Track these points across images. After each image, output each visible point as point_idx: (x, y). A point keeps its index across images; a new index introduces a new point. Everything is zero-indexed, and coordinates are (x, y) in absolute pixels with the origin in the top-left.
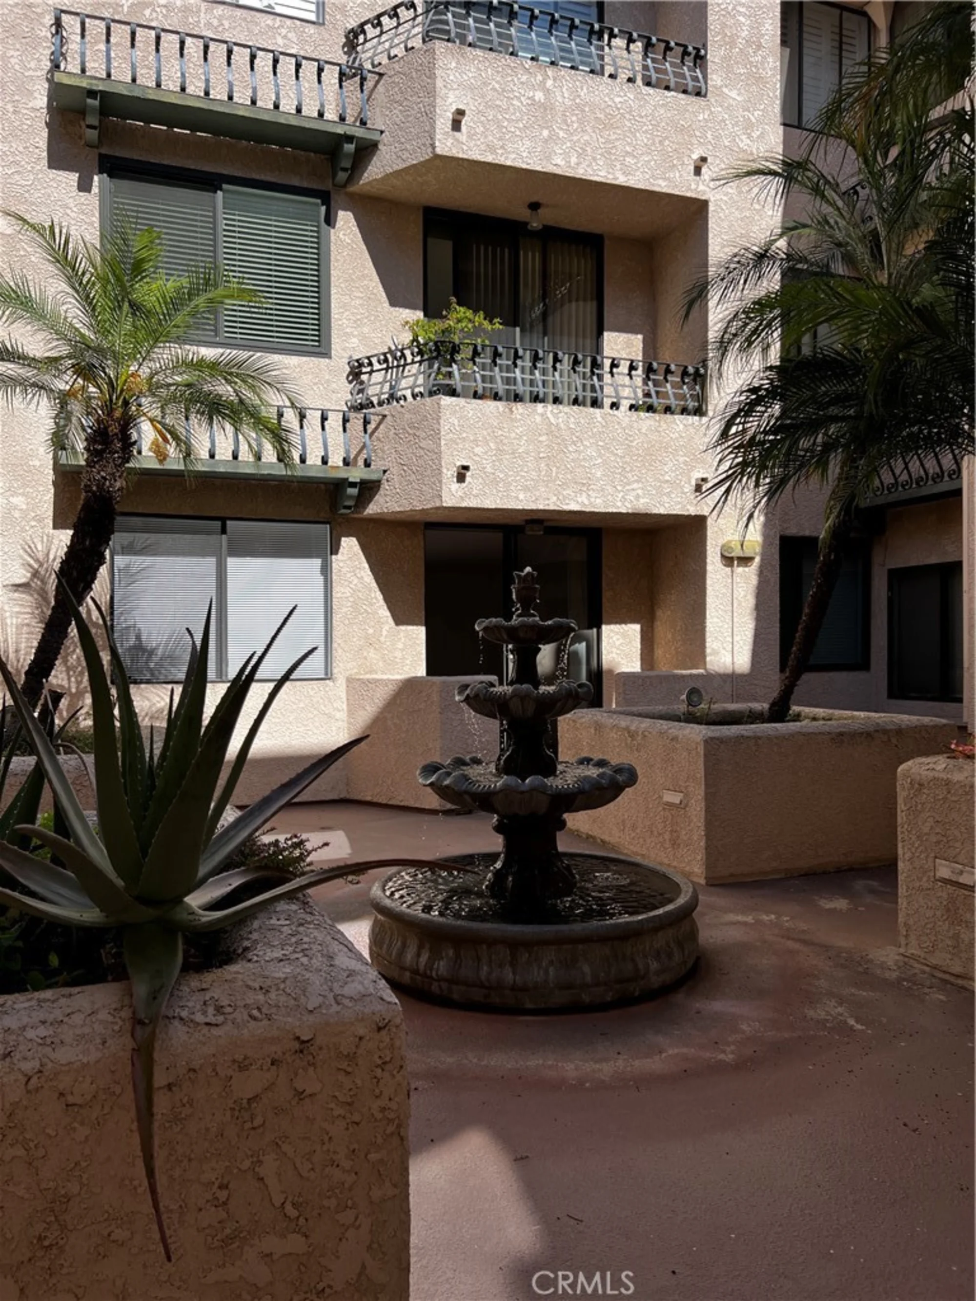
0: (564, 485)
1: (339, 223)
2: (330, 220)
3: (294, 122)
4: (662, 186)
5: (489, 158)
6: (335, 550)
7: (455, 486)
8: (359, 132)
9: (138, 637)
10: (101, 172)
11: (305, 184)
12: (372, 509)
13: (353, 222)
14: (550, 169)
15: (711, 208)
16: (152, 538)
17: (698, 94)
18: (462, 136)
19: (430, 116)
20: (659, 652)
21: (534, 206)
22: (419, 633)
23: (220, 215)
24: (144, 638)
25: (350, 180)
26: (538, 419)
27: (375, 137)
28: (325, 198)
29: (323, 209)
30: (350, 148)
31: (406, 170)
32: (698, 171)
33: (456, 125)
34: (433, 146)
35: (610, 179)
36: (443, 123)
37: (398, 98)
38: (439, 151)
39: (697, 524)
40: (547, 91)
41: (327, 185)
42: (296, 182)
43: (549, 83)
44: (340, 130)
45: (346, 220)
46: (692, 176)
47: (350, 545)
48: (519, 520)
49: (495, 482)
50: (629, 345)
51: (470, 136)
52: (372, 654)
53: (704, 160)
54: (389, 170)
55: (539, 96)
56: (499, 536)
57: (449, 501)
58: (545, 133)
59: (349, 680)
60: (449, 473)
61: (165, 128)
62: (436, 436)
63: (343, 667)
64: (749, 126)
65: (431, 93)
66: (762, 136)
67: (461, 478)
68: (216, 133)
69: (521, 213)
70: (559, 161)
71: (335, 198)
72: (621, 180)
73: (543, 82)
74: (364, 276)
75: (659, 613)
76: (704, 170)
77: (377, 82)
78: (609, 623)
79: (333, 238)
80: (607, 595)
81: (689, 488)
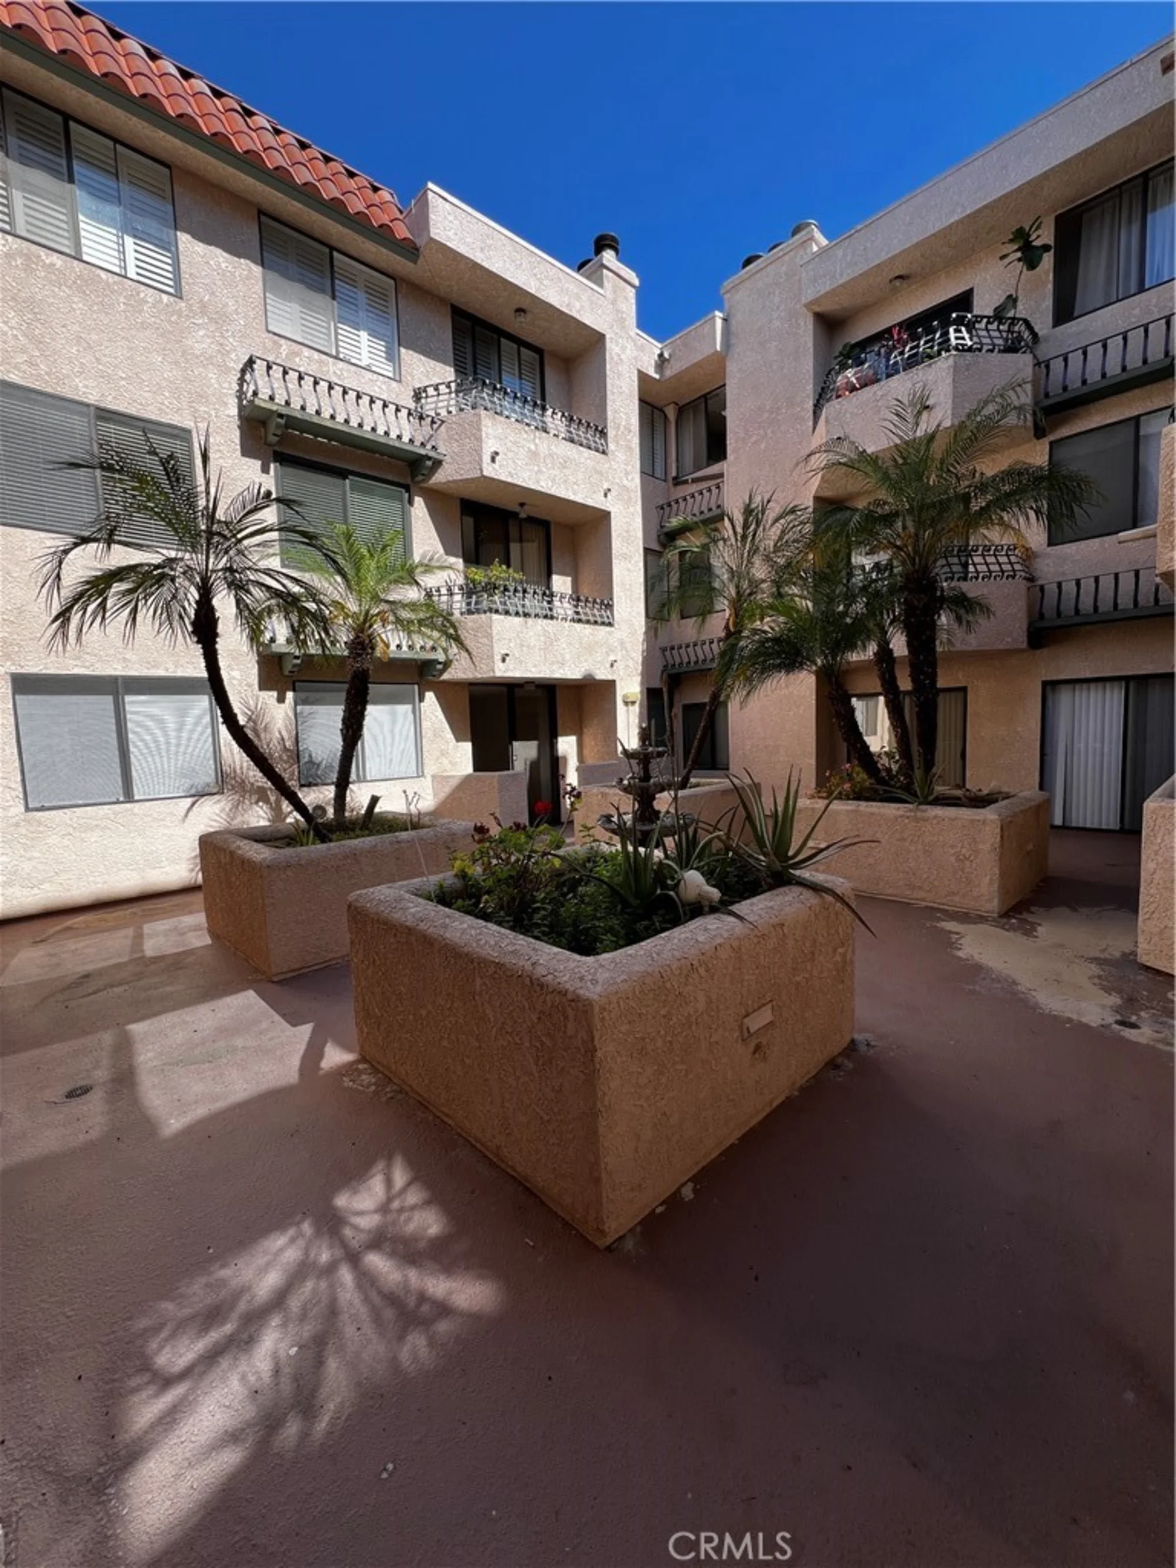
0: (552, 663)
1: (416, 505)
2: (411, 502)
3: (383, 440)
4: (590, 502)
5: (509, 480)
6: (422, 699)
7: (501, 665)
8: (432, 454)
9: (310, 756)
10: (275, 461)
11: (396, 479)
12: (446, 676)
13: (423, 504)
14: (539, 489)
15: (613, 515)
16: (319, 695)
17: (604, 452)
18: (496, 466)
19: (479, 452)
20: (586, 752)
21: (522, 505)
22: (467, 747)
23: (348, 494)
24: (314, 755)
25: (423, 481)
26: (540, 628)
27: (440, 457)
28: (407, 488)
29: (407, 495)
30: (429, 463)
31: (461, 480)
32: (606, 495)
33: (493, 460)
34: (481, 470)
35: (567, 497)
36: (486, 458)
37: (456, 437)
38: (485, 473)
39: (611, 684)
40: (536, 445)
41: (409, 481)
42: (390, 478)
43: (537, 441)
44: (423, 452)
45: (419, 501)
46: (603, 499)
47: (430, 696)
48: (522, 682)
49: (521, 662)
50: (564, 583)
51: (500, 466)
52: (445, 761)
53: (609, 490)
54: (451, 479)
55: (533, 447)
56: (505, 689)
57: (498, 674)
58: (536, 468)
59: (434, 777)
60: (498, 658)
61: (311, 437)
62: (490, 636)
63: (430, 769)
64: (627, 473)
65: (479, 439)
66: (632, 479)
67: (504, 660)
68: (343, 443)
69: (517, 509)
70: (542, 484)
71: (413, 489)
72: (572, 497)
73: (534, 440)
74: (430, 538)
75: (585, 730)
76: (609, 495)
77: (440, 426)
78: (562, 735)
79: (413, 514)
80: (560, 722)
81: (608, 665)
